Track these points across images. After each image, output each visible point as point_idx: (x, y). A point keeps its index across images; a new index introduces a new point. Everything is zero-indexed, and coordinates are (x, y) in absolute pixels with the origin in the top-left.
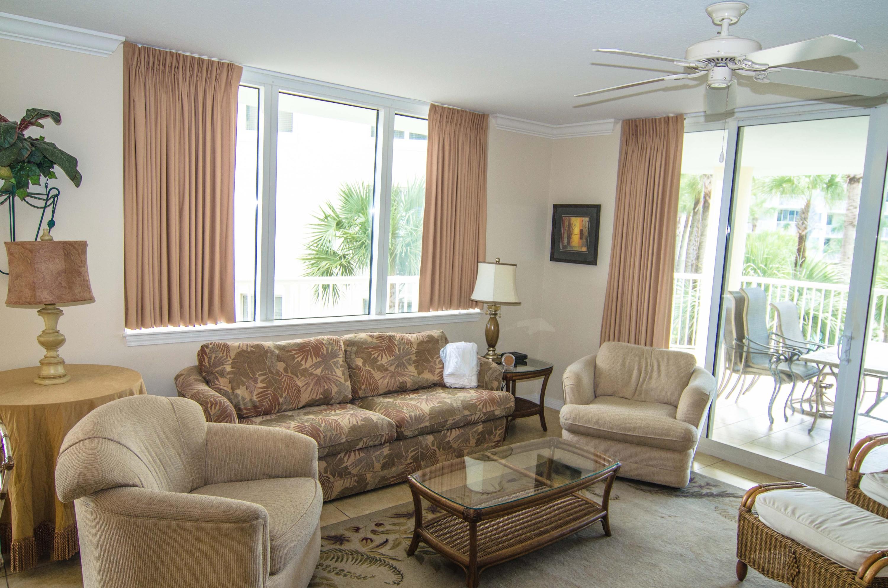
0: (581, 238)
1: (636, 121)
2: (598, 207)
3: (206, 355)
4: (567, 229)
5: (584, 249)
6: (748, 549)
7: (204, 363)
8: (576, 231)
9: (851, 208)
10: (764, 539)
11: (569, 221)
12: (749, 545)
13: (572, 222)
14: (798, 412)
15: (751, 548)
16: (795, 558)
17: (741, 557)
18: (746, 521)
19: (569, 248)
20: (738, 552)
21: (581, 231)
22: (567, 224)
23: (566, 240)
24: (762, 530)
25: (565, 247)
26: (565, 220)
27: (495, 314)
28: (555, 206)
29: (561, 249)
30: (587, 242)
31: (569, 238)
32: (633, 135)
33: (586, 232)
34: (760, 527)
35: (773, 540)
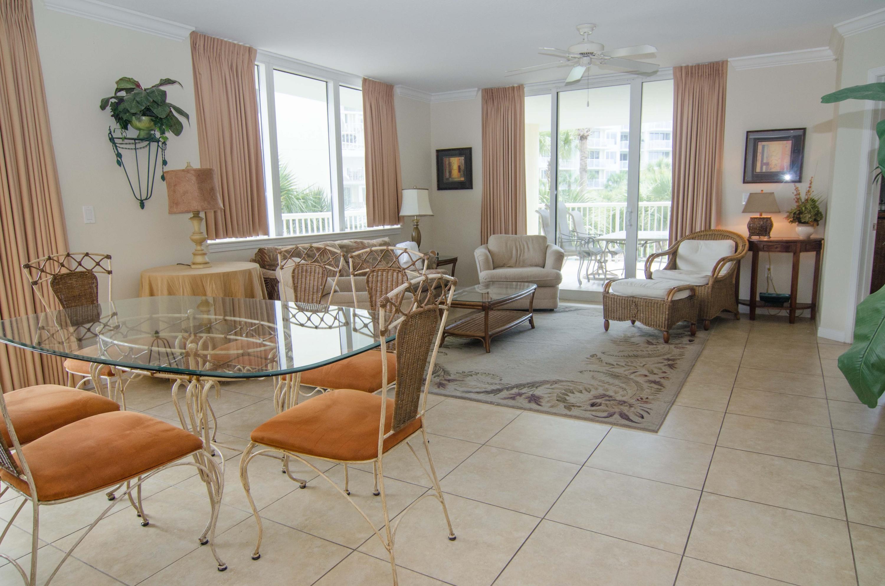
0: (459, 171)
1: (492, 90)
2: (470, 149)
3: (267, 254)
4: (448, 166)
5: (462, 179)
6: (610, 312)
7: (266, 260)
8: (455, 167)
9: (583, 158)
10: (618, 303)
11: (449, 160)
12: (610, 309)
13: (451, 161)
14: (592, 280)
15: (611, 311)
16: (635, 305)
17: (606, 317)
18: (607, 298)
19: (451, 180)
20: (604, 316)
21: (459, 167)
22: (447, 162)
23: (448, 174)
24: (617, 299)
25: (448, 179)
26: (446, 160)
27: (417, 225)
28: (438, 151)
29: (445, 181)
30: (464, 174)
31: (450, 172)
32: (490, 99)
33: (463, 167)
34: (616, 298)
35: (623, 301)
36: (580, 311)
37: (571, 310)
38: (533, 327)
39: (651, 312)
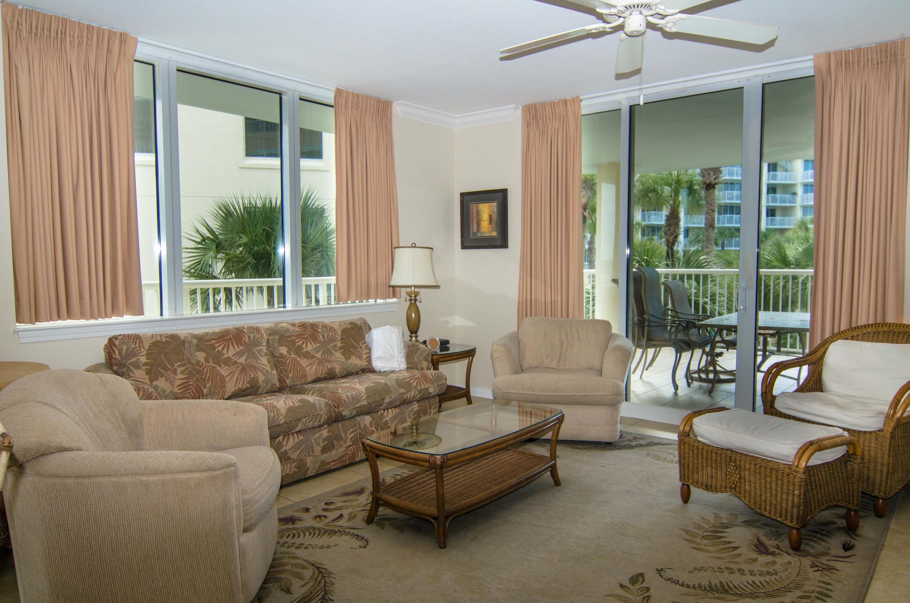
0: (490, 223)
1: (535, 106)
2: (504, 192)
3: (116, 347)
4: (475, 216)
5: (494, 234)
6: (691, 470)
7: (114, 356)
8: (485, 217)
10: (704, 456)
11: (478, 207)
12: (691, 466)
13: (480, 209)
15: (693, 469)
16: (735, 466)
17: (684, 480)
18: (687, 445)
19: (479, 235)
20: (681, 476)
21: (490, 216)
22: (475, 211)
23: (475, 227)
24: (702, 449)
25: (475, 234)
26: (473, 207)
27: (415, 300)
28: (462, 195)
29: (471, 236)
30: (497, 226)
31: (479, 224)
32: (533, 119)
33: (495, 217)
34: (700, 447)
35: (714, 455)
36: (655, 447)
37: (641, 445)
38: (557, 483)
39: (765, 485)
